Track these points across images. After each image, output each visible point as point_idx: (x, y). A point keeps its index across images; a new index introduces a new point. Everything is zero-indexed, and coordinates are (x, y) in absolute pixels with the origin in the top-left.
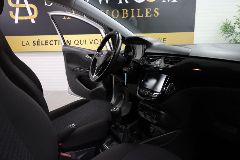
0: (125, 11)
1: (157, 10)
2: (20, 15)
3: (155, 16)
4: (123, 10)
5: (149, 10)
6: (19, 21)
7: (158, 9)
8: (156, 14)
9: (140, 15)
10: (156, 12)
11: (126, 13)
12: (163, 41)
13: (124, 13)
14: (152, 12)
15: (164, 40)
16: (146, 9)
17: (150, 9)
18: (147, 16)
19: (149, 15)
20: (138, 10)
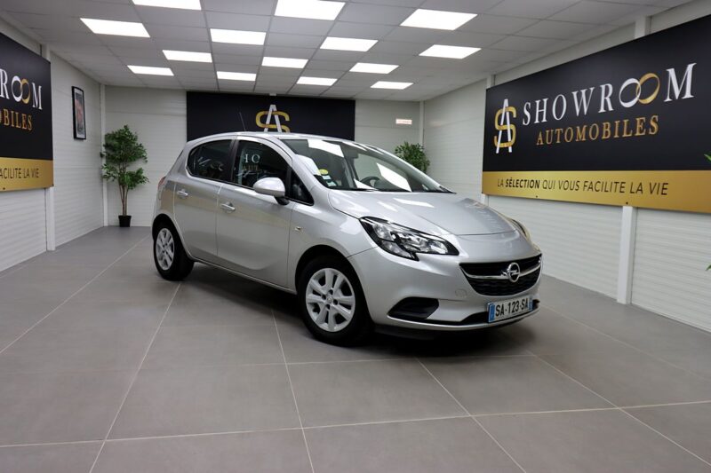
0: (607, 127)
1: (654, 120)
2: (501, 142)
3: (651, 133)
4: (604, 124)
5: (642, 121)
6: (500, 149)
7: (656, 117)
8: (653, 130)
9: (628, 133)
10: (653, 124)
11: (608, 130)
12: (663, 189)
13: (605, 130)
14: (647, 126)
15: (665, 186)
16: (638, 119)
17: (644, 118)
18: (638, 134)
19: (641, 132)
20: (626, 121)
